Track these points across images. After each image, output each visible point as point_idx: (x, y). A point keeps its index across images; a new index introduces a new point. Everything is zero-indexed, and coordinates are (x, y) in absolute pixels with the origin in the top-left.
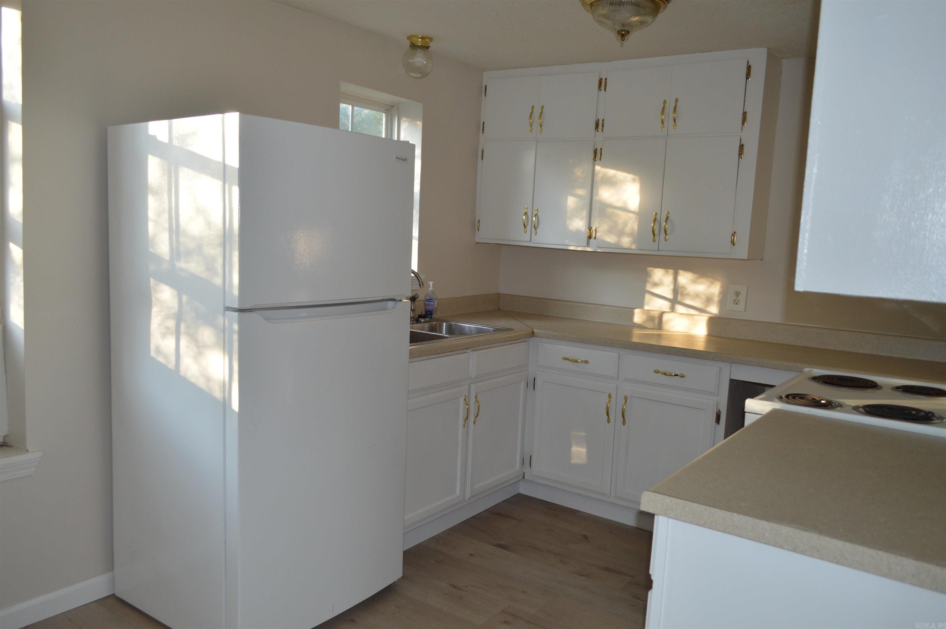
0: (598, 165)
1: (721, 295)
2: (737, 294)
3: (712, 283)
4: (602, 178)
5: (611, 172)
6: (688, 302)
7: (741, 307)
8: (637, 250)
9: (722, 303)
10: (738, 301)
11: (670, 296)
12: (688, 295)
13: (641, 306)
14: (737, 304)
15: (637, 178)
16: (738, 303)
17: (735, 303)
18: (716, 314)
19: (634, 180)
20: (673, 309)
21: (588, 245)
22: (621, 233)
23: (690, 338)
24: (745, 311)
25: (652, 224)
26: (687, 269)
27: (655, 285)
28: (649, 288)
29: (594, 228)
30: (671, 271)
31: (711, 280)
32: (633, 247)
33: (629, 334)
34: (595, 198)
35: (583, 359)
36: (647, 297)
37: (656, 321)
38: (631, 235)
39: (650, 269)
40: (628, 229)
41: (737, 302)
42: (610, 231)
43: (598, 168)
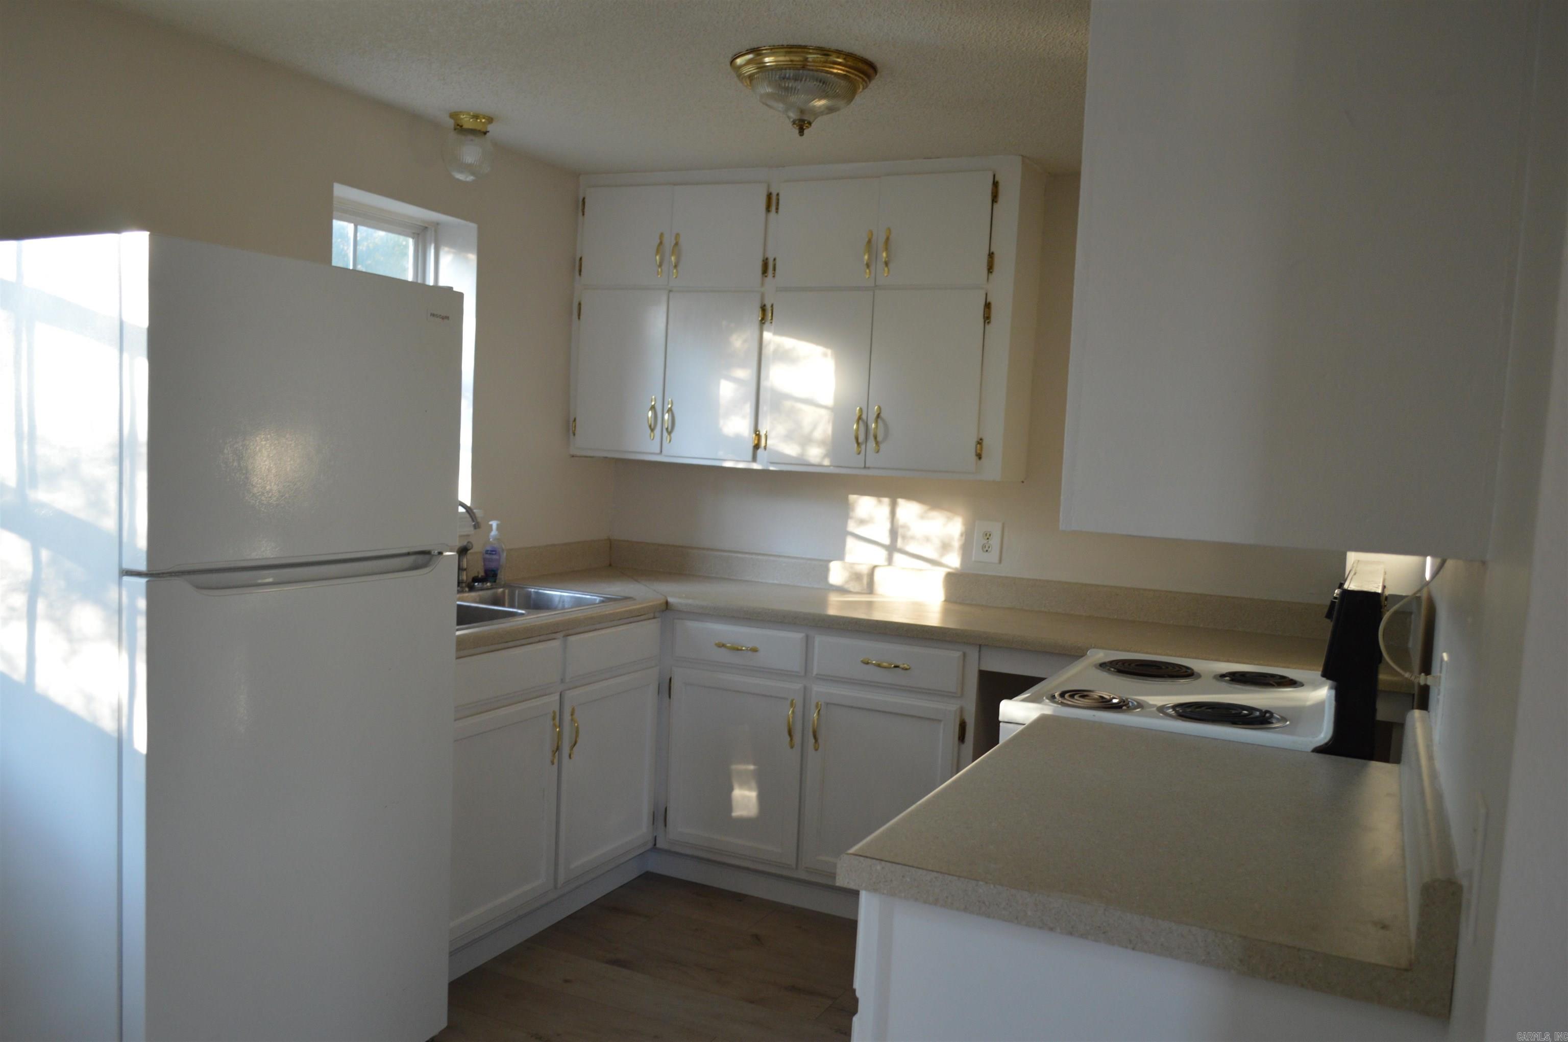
0: (769, 331)
1: (964, 538)
2: (988, 536)
3: (949, 519)
4: (776, 352)
5: (787, 342)
6: (911, 548)
7: (994, 556)
8: (832, 468)
9: (966, 549)
10: (989, 547)
11: (886, 541)
12: (913, 538)
13: (840, 555)
14: (987, 551)
15: (829, 352)
16: (989, 550)
17: (985, 550)
18: (956, 569)
19: (825, 355)
20: (890, 560)
21: (754, 459)
22: (807, 441)
23: (918, 607)
24: (1000, 561)
25: (855, 427)
26: (910, 496)
27: (862, 522)
28: (852, 527)
29: (763, 433)
30: (886, 500)
31: (949, 514)
32: (826, 462)
33: (824, 602)
34: (764, 383)
35: (750, 646)
36: (850, 542)
37: (865, 581)
38: (822, 443)
39: (852, 497)
40: (818, 434)
41: (987, 548)
42: (789, 437)
43: (767, 335)
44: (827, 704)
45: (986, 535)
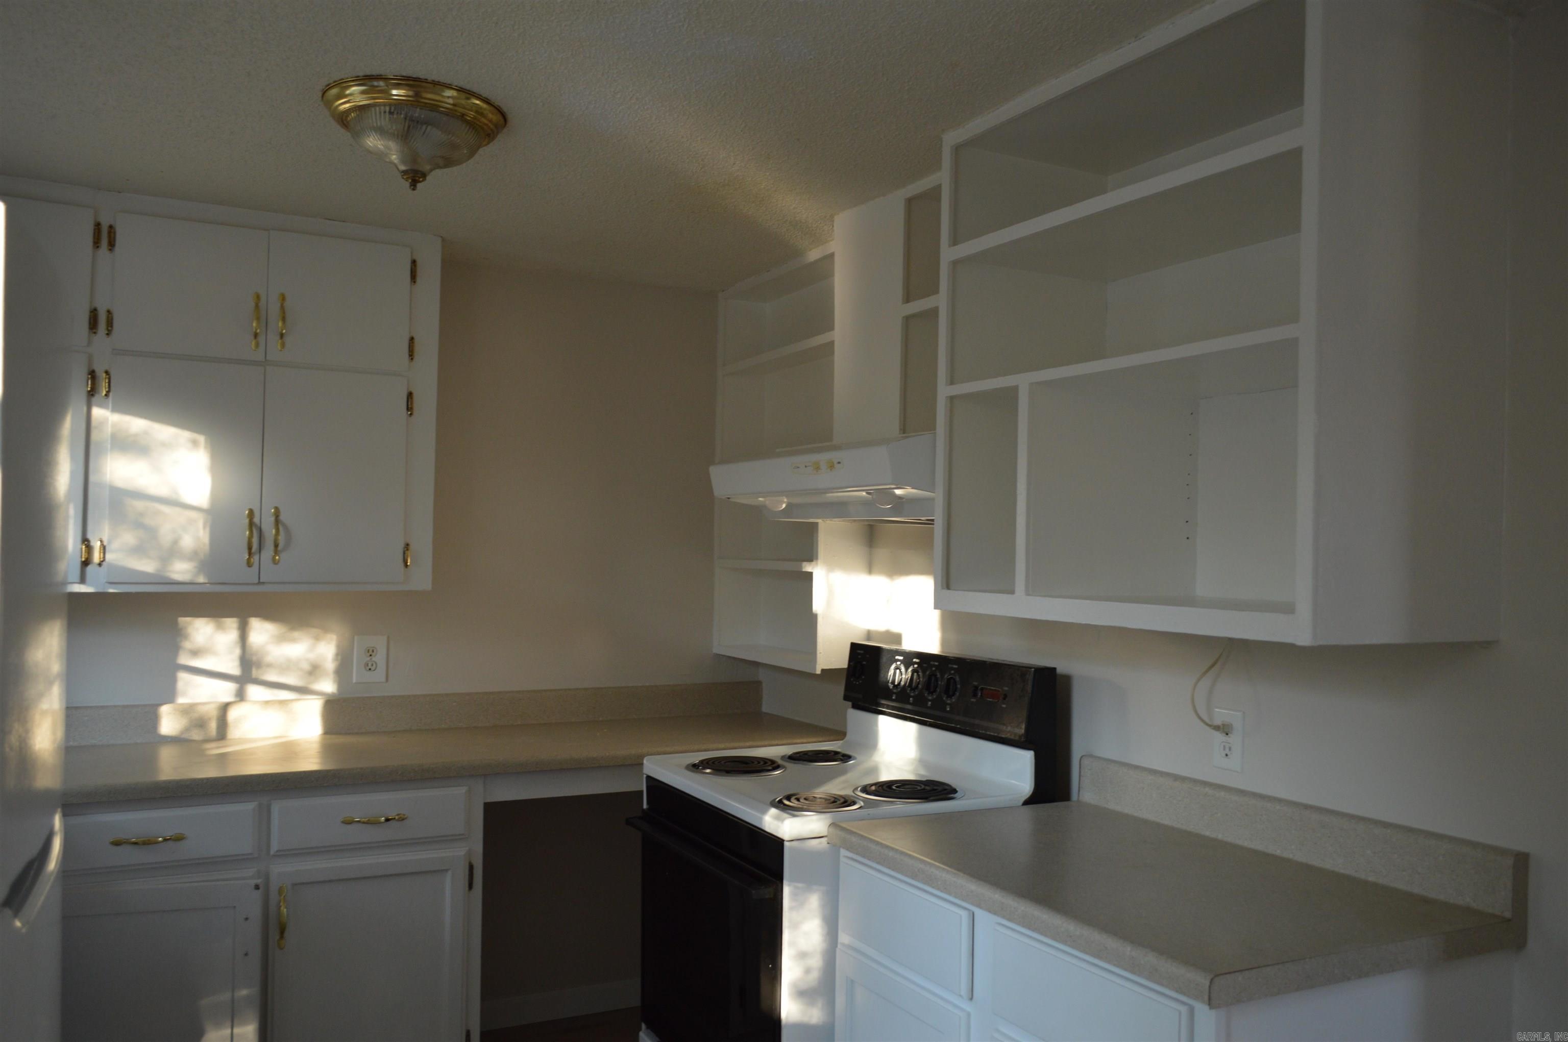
0: (101, 406)
1: (339, 657)
2: (371, 652)
3: (317, 638)
4: (114, 437)
5: (136, 424)
6: (272, 677)
7: (379, 675)
9: (342, 671)
10: (372, 665)
11: (236, 671)
12: (270, 666)
13: (170, 695)
14: (370, 669)
15: (201, 439)
16: (373, 668)
17: (368, 668)
18: (333, 695)
19: (195, 443)
20: (241, 696)
21: (83, 580)
22: (173, 552)
23: (289, 749)
24: (387, 680)
25: (247, 533)
26: (268, 614)
27: (196, 653)
28: (184, 659)
29: (97, 545)
30: (232, 623)
31: (315, 631)
32: (201, 579)
33: (151, 761)
34: (92, 478)
35: (169, 834)
36: (183, 676)
37: (213, 726)
38: (193, 555)
40: (187, 542)
41: (370, 667)
42: (139, 550)
43: (98, 412)
44: (294, 885)
45: (368, 651)
